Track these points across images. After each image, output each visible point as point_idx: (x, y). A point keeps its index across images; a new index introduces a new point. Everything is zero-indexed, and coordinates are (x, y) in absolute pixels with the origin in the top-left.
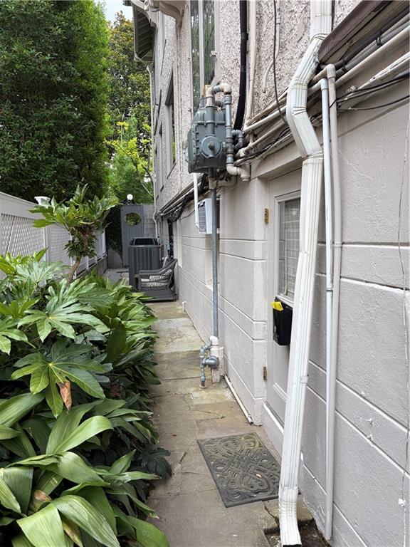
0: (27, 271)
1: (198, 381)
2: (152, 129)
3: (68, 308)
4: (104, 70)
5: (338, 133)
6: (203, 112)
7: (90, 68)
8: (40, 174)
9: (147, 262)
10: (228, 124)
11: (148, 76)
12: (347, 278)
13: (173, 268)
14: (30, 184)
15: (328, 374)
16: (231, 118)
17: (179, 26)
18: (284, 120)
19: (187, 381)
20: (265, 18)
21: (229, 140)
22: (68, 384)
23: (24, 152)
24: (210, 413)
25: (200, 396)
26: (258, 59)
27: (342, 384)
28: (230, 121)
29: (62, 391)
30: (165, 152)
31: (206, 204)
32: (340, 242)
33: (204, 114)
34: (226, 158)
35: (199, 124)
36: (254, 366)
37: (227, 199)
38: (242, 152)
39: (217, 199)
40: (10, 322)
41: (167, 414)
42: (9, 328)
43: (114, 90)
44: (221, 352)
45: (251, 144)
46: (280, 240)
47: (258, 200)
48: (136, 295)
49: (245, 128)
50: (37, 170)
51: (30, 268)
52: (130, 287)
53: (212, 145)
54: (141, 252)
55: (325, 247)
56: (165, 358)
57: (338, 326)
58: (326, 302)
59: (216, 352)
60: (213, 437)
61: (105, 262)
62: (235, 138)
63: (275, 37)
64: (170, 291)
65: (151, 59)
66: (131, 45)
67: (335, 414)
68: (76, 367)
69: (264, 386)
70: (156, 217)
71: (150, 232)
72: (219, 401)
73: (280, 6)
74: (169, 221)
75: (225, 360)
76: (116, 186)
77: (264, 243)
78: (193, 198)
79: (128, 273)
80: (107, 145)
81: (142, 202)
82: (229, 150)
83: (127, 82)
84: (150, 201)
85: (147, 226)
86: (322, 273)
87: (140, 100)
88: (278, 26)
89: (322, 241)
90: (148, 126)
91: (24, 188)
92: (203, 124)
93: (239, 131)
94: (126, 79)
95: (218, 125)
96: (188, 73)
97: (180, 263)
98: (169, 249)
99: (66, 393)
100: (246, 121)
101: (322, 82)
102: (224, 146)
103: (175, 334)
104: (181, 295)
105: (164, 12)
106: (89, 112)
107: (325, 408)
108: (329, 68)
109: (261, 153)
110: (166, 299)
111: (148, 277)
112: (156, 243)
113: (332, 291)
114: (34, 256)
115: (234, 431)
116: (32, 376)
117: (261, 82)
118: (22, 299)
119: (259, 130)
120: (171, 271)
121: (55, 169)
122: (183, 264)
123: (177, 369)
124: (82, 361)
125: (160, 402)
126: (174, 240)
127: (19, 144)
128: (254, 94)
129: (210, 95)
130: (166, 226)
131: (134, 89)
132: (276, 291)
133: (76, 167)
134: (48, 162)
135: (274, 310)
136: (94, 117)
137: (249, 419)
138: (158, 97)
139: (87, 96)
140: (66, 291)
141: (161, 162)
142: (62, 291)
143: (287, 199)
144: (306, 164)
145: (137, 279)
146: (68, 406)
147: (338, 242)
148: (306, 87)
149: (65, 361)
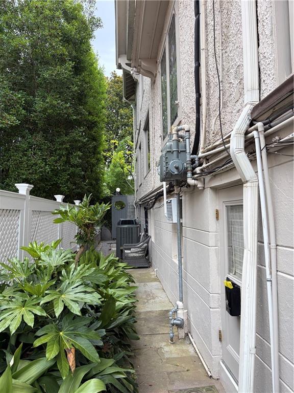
0: (48, 257)
1: (168, 337)
2: (134, 144)
3: (76, 289)
4: (103, 108)
5: (268, 165)
6: (170, 143)
7: (94, 108)
8: (58, 178)
9: (129, 238)
10: (188, 151)
11: (132, 110)
12: (282, 272)
13: (148, 243)
14: (51, 185)
15: (272, 346)
16: (190, 145)
17: (153, 83)
18: (228, 152)
19: (159, 337)
20: (212, 85)
21: (188, 162)
22: (73, 350)
23: (48, 164)
24: (178, 366)
25: (170, 351)
26: (208, 110)
27: (283, 357)
28: (189, 148)
29: (69, 356)
30: (143, 161)
31: (172, 201)
32: (275, 245)
33: (171, 145)
34: (187, 174)
35: (168, 152)
36: (212, 330)
37: (187, 199)
38: (198, 170)
39: (180, 198)
40: (35, 300)
41: (144, 365)
42: (33, 305)
43: (109, 119)
44: (185, 314)
45: (204, 165)
46: (228, 232)
47: (210, 203)
48: (122, 265)
49: (200, 155)
50: (56, 175)
51: (50, 255)
52: (117, 258)
53: (177, 166)
54: (125, 230)
55: (264, 246)
56: (142, 316)
57: (278, 309)
58: (266, 288)
59: (181, 314)
60: (181, 388)
61: (99, 236)
62: (193, 161)
63: (220, 97)
64: (145, 260)
65: (134, 101)
66: (121, 91)
67: (280, 381)
68: (80, 335)
69: (220, 346)
70: (136, 204)
71: (131, 214)
72: (184, 355)
73: (222, 79)
74: (145, 208)
75: (188, 320)
76: (109, 183)
77: (217, 234)
78: (163, 195)
79: (115, 245)
80: (103, 155)
81: (126, 192)
82: (189, 169)
83: (118, 114)
84: (131, 192)
85: (129, 210)
86: (262, 265)
87: (126, 125)
88: (221, 91)
89: (260, 240)
90: (131, 143)
91: (47, 188)
92: (170, 152)
93: (195, 156)
94: (117, 112)
95: (181, 152)
96: (160, 112)
97: (153, 239)
98: (145, 227)
99: (71, 357)
100: (201, 150)
101: (255, 133)
102: (185, 166)
103: (150, 296)
104: (153, 263)
105: (143, 75)
106: (93, 136)
107: (271, 375)
108: (259, 125)
109: (212, 172)
110: (142, 266)
111: (130, 249)
112: (136, 223)
113: (271, 281)
114: (53, 245)
115: (196, 383)
116: (48, 344)
117: (210, 125)
118: (43, 279)
119: (210, 156)
120: (146, 244)
121: (69, 175)
122: (155, 240)
123: (151, 325)
124: (84, 330)
125: (139, 354)
126: (149, 222)
127: (46, 159)
128: (206, 131)
129: (176, 133)
130: (143, 211)
131: (122, 118)
132: (227, 271)
133: (83, 173)
134: (64, 171)
135: (226, 288)
136: (95, 139)
137: (209, 373)
138: (138, 124)
139: (92, 125)
140: (75, 273)
141: (140, 167)
142: (71, 273)
143: (231, 205)
144: (247, 187)
145: (122, 250)
146: (73, 370)
147: (273, 245)
148: (243, 136)
149: (72, 330)
